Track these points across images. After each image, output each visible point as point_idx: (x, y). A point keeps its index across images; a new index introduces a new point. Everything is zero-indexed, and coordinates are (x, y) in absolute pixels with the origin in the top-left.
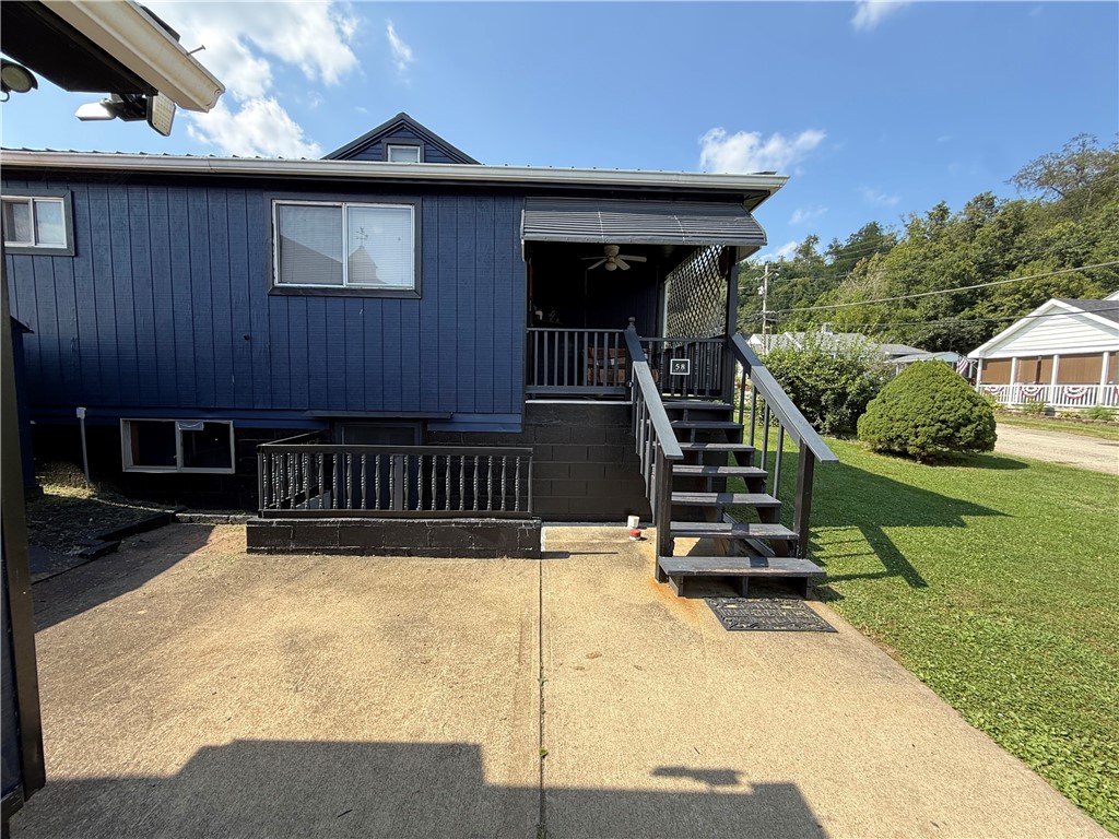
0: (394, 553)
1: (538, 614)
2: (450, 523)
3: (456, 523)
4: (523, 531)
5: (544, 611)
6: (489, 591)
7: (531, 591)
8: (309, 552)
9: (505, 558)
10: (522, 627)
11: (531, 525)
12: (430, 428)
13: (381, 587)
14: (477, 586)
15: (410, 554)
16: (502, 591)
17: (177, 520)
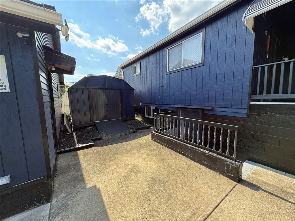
0: (180, 153)
1: (208, 213)
2: (197, 149)
3: (199, 150)
4: (228, 165)
5: (213, 213)
6: (197, 185)
7: (216, 198)
8: (161, 144)
9: (218, 173)
10: (194, 214)
11: (233, 164)
12: (205, 112)
13: (166, 163)
14: (194, 179)
15: (184, 155)
16: (202, 189)
17: (150, 128)
